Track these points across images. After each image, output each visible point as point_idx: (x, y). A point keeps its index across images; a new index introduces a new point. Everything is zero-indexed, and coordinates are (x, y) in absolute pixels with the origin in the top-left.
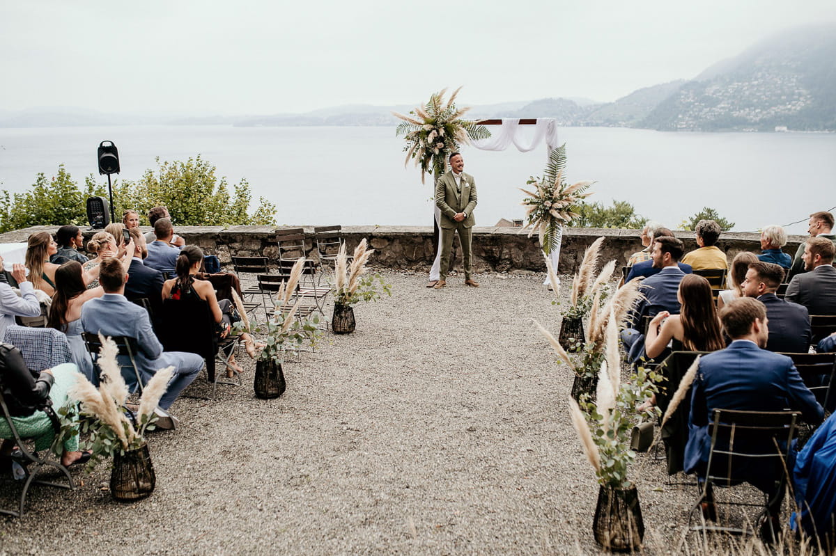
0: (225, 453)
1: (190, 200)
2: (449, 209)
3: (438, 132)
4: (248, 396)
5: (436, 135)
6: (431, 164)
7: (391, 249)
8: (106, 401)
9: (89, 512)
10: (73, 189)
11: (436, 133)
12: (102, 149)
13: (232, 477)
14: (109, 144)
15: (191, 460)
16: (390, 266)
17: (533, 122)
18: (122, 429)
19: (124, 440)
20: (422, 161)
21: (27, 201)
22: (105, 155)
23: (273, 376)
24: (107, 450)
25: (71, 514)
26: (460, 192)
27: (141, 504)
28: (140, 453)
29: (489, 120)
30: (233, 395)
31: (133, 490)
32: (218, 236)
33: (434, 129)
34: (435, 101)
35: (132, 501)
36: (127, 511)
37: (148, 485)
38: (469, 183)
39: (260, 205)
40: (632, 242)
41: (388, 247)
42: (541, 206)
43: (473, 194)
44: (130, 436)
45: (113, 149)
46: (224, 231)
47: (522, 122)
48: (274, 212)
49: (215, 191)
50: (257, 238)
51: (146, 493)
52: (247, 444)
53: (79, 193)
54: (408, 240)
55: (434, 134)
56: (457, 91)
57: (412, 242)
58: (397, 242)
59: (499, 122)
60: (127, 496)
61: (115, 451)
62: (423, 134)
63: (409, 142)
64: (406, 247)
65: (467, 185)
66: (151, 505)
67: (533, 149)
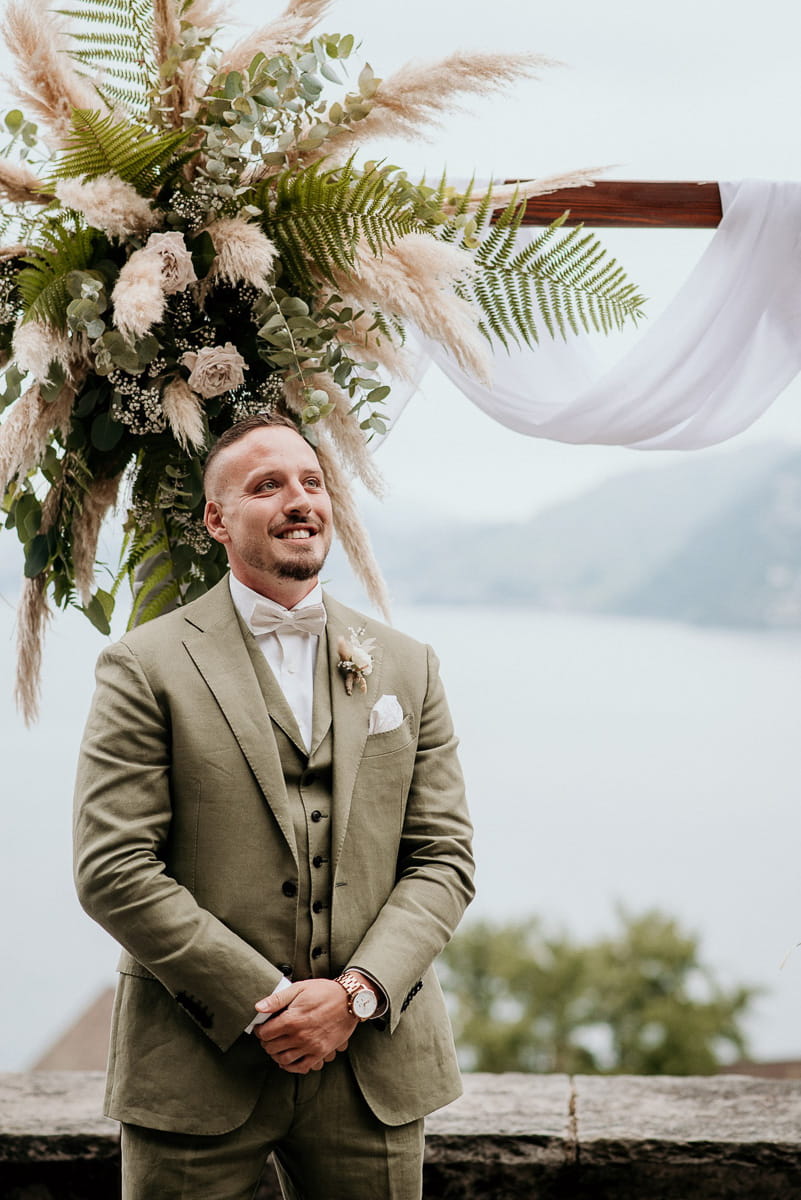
2: (212, 935)
5: (186, 275)
11: (184, 255)
26: (323, 779)
29: (603, 188)
38: (403, 692)
43: (434, 801)
55: (170, 264)
65: (389, 713)
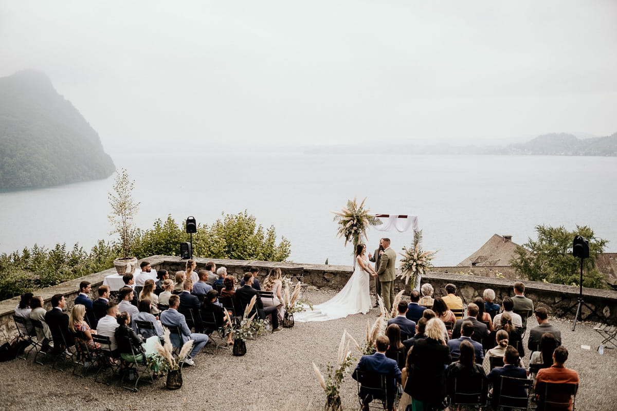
0: (212, 376)
1: (240, 238)
3: (354, 221)
4: (230, 354)
6: (351, 237)
7: (335, 280)
8: (166, 351)
9: (158, 391)
10: (176, 228)
12: (188, 221)
13: (211, 385)
14: (192, 218)
15: (198, 377)
16: (334, 289)
17: (406, 217)
18: (171, 362)
19: (172, 367)
20: (346, 236)
21: (151, 234)
22: (190, 223)
23: (241, 346)
24: (166, 369)
25: (152, 391)
27: (176, 391)
28: (178, 372)
29: (382, 215)
30: (224, 353)
31: (174, 386)
32: (245, 267)
33: (351, 220)
34: (352, 205)
35: (173, 389)
36: (171, 392)
37: (180, 384)
39: (282, 241)
40: (465, 284)
41: (334, 278)
42: (407, 263)
44: (174, 365)
45: (194, 221)
46: (249, 265)
47: (400, 217)
48: (289, 246)
49: (255, 232)
50: (265, 269)
51: (178, 387)
52: (222, 373)
53: (179, 230)
54: (344, 275)
55: (352, 222)
56: (365, 200)
57: (346, 276)
58: (338, 276)
59: (388, 216)
60: (172, 387)
61: (168, 370)
62: (345, 222)
63: (340, 225)
64: (343, 279)
66: (180, 391)
67: (406, 231)
